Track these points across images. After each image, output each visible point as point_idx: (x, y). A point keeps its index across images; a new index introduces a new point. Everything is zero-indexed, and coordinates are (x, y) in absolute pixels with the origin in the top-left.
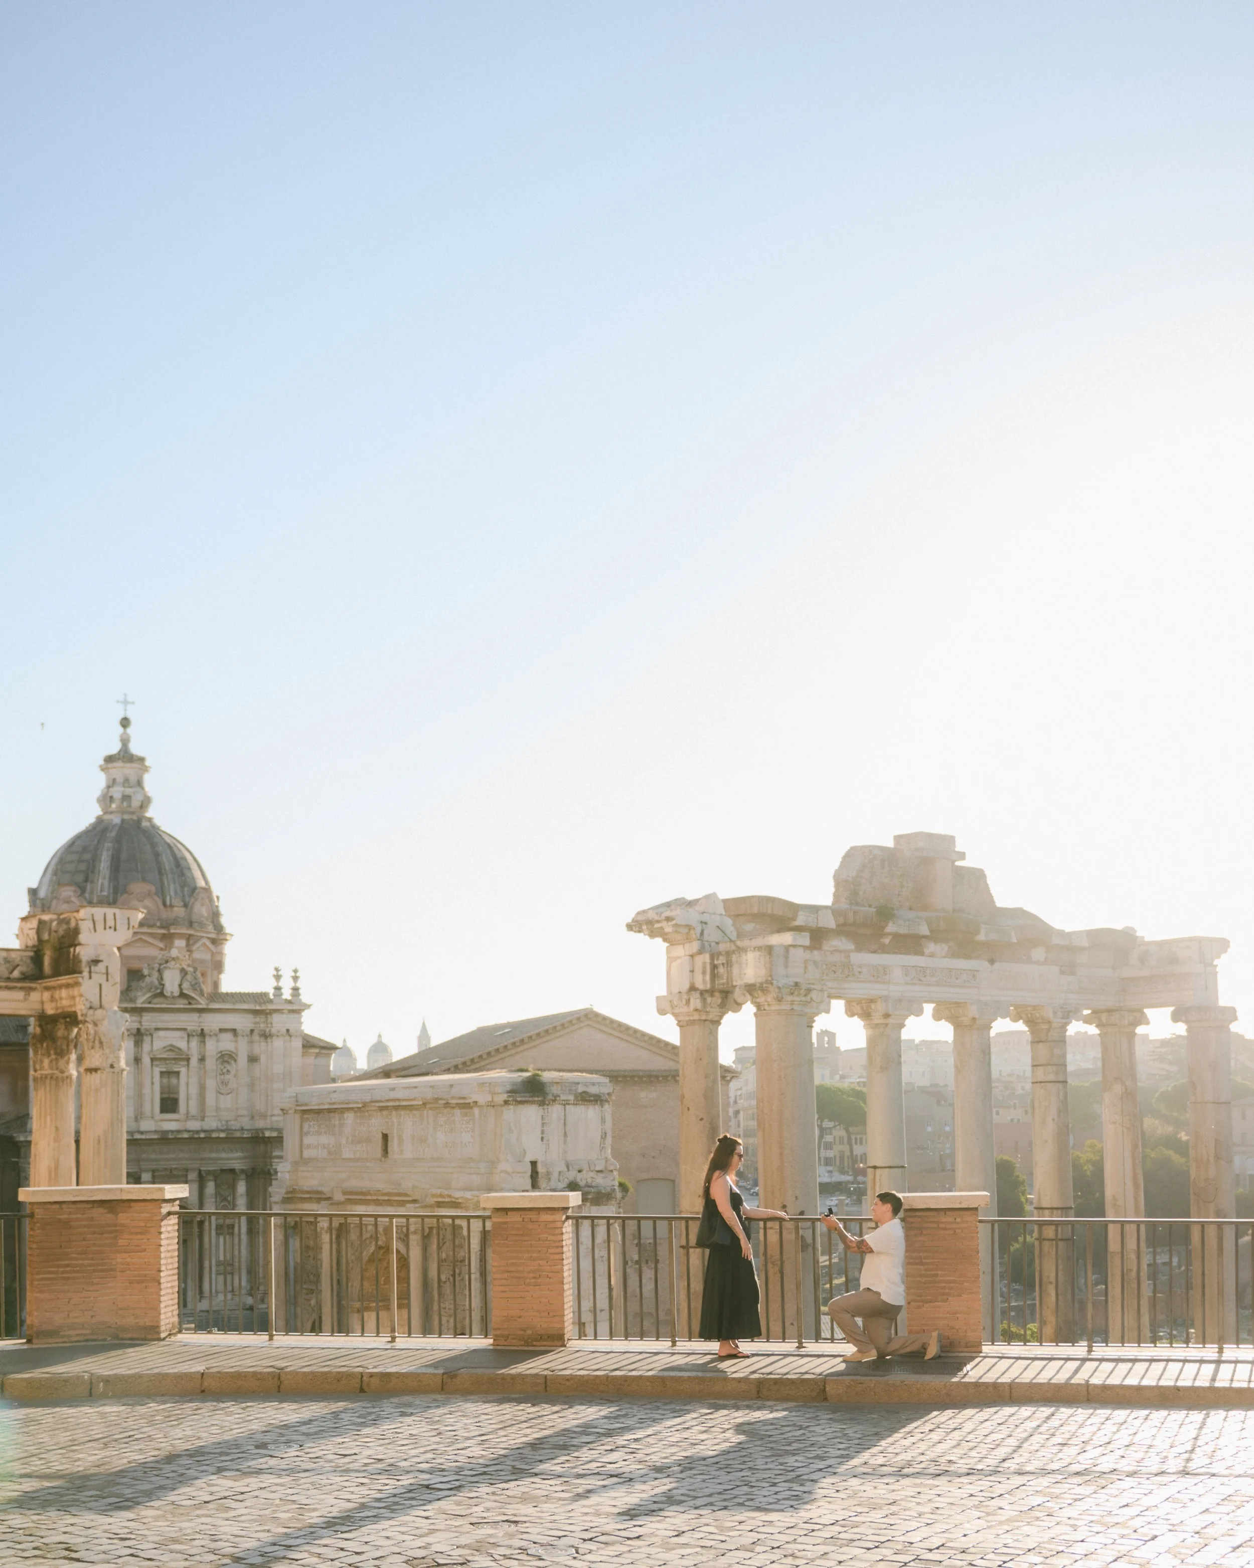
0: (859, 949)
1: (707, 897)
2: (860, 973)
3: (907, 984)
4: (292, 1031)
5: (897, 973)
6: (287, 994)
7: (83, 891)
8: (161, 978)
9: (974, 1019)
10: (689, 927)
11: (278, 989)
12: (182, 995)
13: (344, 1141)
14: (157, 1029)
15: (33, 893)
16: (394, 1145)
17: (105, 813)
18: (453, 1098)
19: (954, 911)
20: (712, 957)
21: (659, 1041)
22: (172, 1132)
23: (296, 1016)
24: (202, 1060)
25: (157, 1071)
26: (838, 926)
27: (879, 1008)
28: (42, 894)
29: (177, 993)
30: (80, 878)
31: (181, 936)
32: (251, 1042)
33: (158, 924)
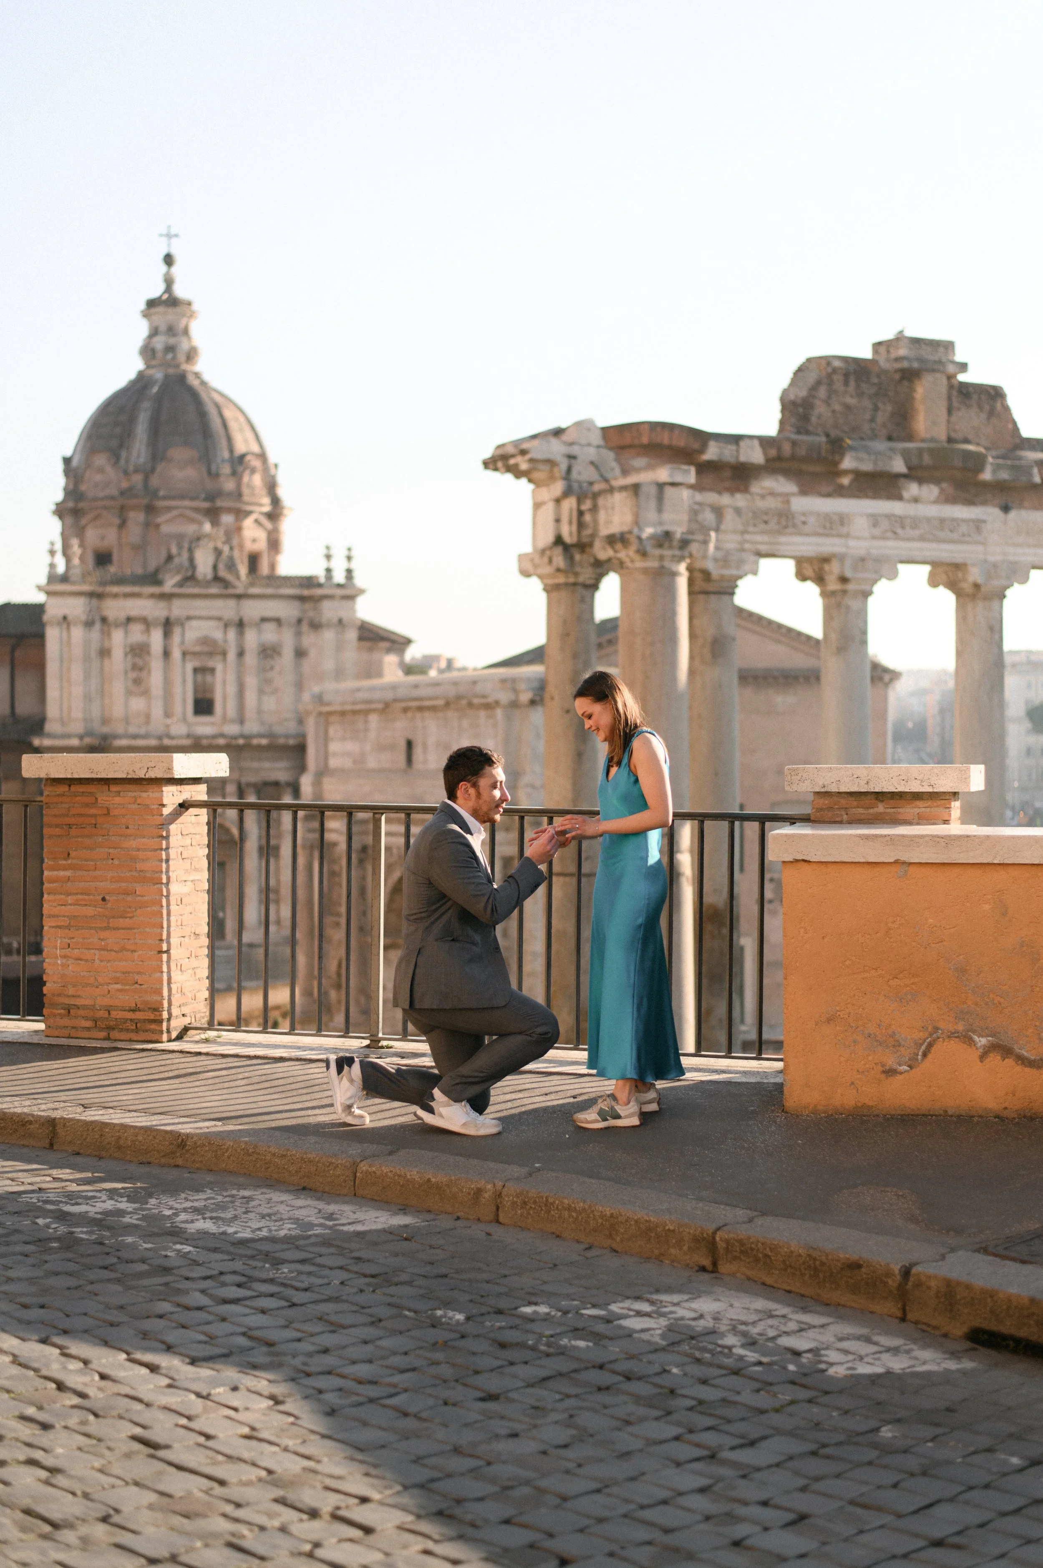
0: (804, 492)
1: (578, 424)
2: (804, 523)
3: (874, 538)
4: (345, 620)
5: (861, 525)
6: (339, 577)
7: (118, 458)
8: (191, 560)
9: (977, 586)
10: (551, 463)
11: (329, 571)
12: (217, 579)
13: (368, 748)
14: (189, 618)
15: (67, 461)
16: (418, 752)
17: (148, 367)
18: (476, 696)
19: (950, 440)
20: (579, 501)
21: (799, 634)
22: (207, 737)
23: (348, 603)
24: (241, 654)
25: (189, 667)
26: (768, 460)
27: (834, 569)
28: (75, 463)
29: (210, 576)
30: (114, 443)
31: (229, 510)
32: (298, 634)
33: (203, 496)
